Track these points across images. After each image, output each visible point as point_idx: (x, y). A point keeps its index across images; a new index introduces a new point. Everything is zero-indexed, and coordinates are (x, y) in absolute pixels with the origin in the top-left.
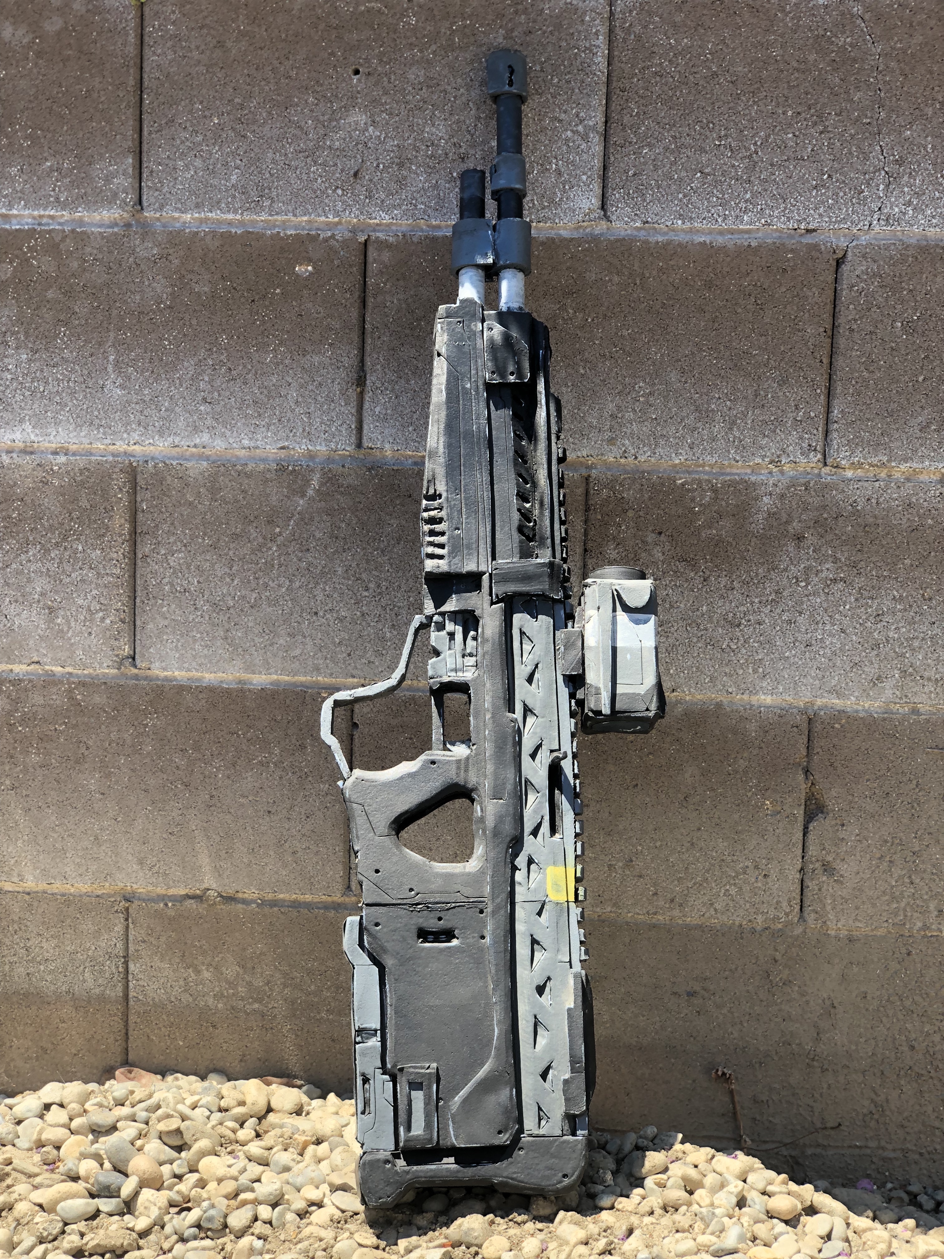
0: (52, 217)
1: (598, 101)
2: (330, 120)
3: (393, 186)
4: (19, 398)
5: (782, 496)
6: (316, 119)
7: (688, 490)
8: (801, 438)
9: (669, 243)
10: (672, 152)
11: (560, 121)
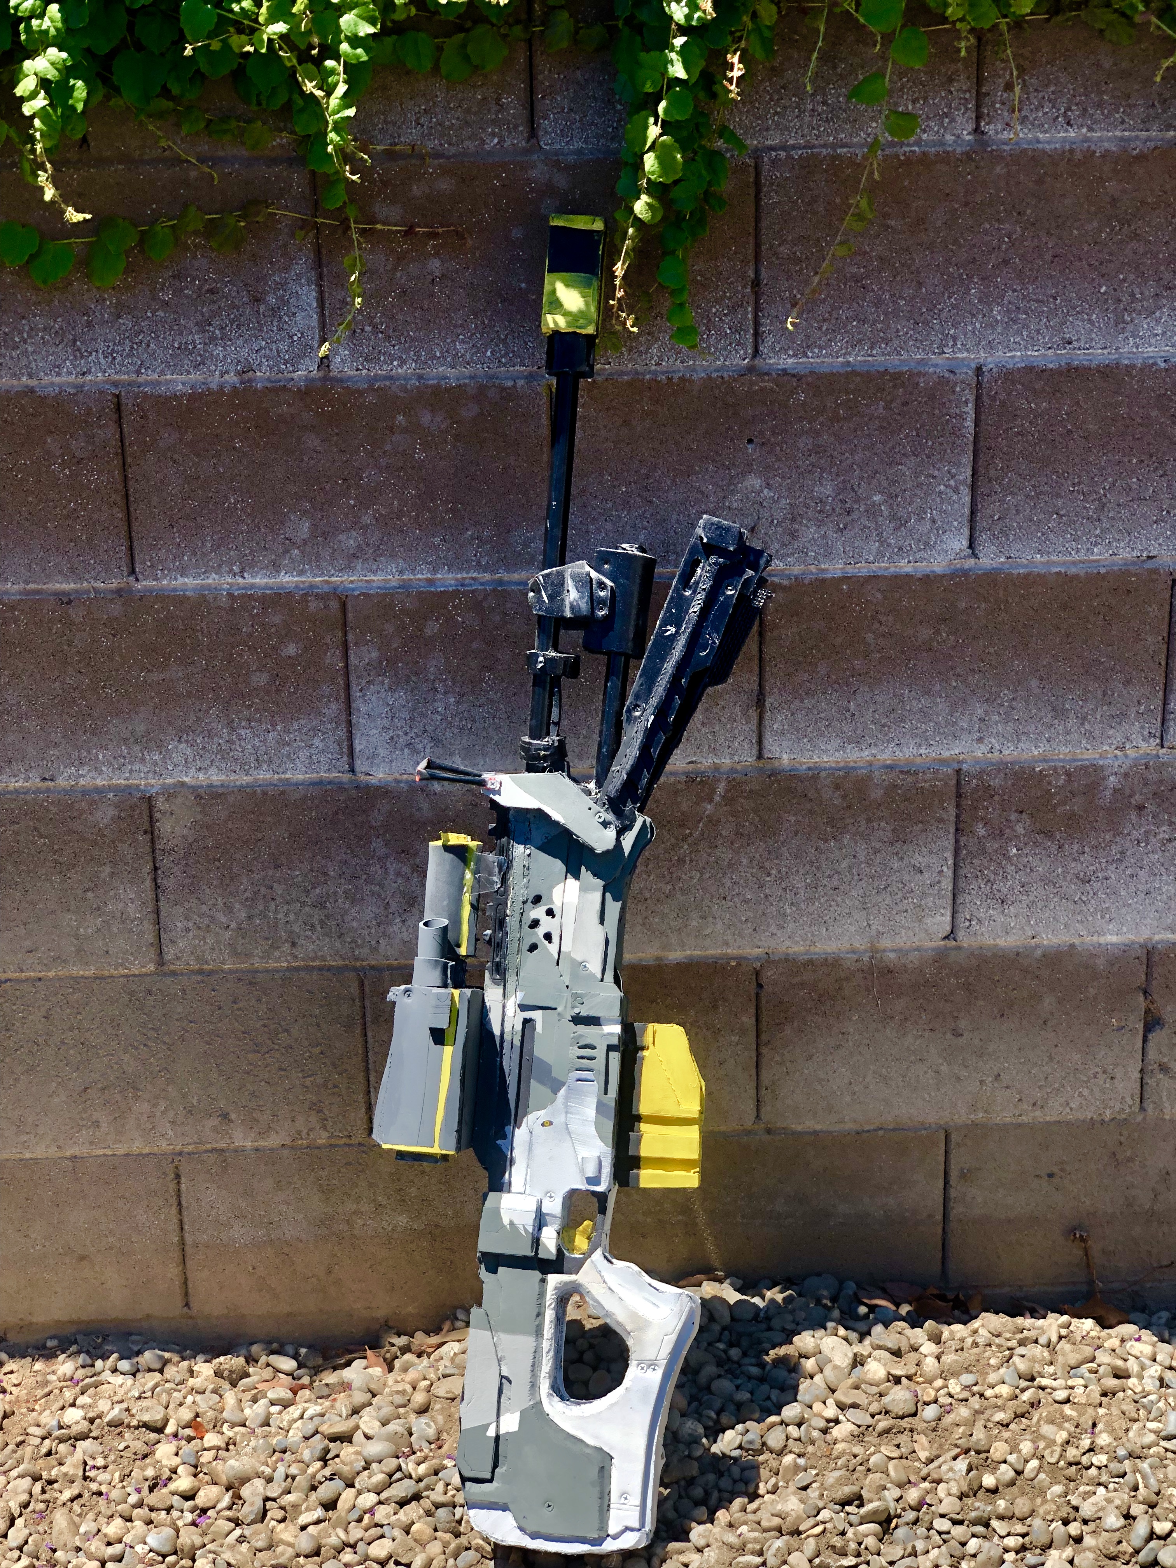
0: (474, 579)
1: (967, 459)
2: (729, 485)
3: (787, 538)
4: (448, 734)
5: (1126, 775)
6: (715, 484)
7: (1046, 776)
8: (1142, 727)
9: (1029, 574)
10: (1032, 498)
11: (934, 477)
